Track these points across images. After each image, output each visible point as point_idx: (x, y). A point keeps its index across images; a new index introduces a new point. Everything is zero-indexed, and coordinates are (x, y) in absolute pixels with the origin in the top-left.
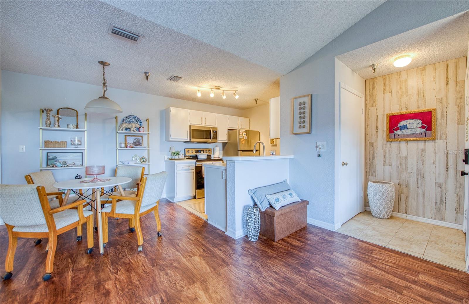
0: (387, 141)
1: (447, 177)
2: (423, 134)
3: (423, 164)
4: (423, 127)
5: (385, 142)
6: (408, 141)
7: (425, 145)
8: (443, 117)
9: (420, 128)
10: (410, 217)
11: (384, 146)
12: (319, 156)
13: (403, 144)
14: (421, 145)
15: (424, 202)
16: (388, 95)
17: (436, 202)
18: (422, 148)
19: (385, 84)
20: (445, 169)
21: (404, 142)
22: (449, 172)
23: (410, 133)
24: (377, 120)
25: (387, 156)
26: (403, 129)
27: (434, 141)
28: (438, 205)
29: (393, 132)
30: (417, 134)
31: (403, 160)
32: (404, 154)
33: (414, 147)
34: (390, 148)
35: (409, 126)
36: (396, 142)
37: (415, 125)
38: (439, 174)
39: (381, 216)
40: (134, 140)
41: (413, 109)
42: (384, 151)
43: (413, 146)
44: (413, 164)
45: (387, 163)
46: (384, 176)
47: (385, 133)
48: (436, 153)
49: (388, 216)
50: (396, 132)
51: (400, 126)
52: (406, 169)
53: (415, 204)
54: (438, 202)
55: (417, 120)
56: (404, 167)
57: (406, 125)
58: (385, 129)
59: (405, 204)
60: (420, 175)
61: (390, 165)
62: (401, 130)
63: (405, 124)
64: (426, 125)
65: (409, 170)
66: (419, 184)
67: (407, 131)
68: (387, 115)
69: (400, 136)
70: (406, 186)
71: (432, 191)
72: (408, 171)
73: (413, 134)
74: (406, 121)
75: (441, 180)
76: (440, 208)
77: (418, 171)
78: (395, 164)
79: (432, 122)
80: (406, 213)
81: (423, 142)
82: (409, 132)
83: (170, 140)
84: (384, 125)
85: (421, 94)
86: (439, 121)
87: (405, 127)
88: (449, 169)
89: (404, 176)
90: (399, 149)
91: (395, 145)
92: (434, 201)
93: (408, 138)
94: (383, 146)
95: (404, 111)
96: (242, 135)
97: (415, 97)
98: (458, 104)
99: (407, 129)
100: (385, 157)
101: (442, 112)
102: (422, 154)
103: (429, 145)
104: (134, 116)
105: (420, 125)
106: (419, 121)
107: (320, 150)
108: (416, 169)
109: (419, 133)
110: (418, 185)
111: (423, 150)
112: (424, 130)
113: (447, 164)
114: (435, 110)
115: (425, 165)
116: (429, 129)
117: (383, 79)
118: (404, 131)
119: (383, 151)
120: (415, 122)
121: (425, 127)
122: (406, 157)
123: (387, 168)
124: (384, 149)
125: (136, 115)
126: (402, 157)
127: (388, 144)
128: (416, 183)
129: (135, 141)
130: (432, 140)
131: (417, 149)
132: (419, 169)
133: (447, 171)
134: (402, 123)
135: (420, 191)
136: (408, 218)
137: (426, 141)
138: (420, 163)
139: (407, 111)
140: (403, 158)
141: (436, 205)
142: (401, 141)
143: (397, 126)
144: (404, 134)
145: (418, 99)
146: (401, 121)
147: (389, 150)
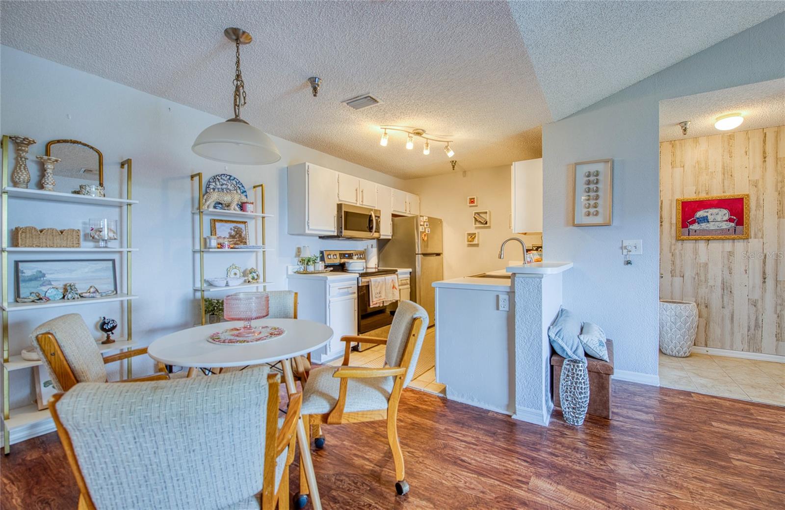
0: (677, 240)
1: (764, 290)
2: (732, 231)
3: (730, 273)
4: (731, 220)
5: (674, 241)
6: (709, 240)
7: (733, 246)
8: (758, 206)
9: (727, 221)
10: (712, 351)
11: (673, 247)
12: (629, 263)
13: (702, 245)
14: (728, 246)
15: (732, 329)
16: (678, 171)
17: (749, 327)
18: (729, 250)
19: (674, 154)
20: (762, 280)
21: (703, 241)
22: (766, 283)
23: (712, 228)
24: (661, 208)
25: (678, 262)
26: (702, 223)
27: (746, 241)
28: (752, 331)
29: (687, 227)
30: (722, 230)
31: (702, 268)
32: (703, 258)
33: (717, 248)
34: (682, 250)
35: (710, 218)
36: (690, 241)
37: (719, 217)
38: (754, 287)
40: (230, 231)
41: (717, 193)
42: (673, 255)
43: (715, 246)
44: (716, 273)
45: (678, 271)
46: (672, 293)
47: (674, 228)
49: (685, 353)
50: (691, 227)
51: (698, 218)
52: (706, 281)
53: (718, 331)
54: (752, 327)
55: (722, 210)
56: (703, 278)
57: (707, 216)
58: (674, 221)
59: (705, 332)
60: (727, 288)
61: (682, 275)
62: (699, 223)
63: (705, 214)
64: (735, 218)
65: (711, 283)
66: (725, 302)
67: (708, 225)
68: (677, 200)
69: (698, 232)
70: (706, 307)
71: (743, 311)
72: (709, 284)
73: (716, 230)
74: (706, 210)
75: (756, 295)
76: (754, 335)
77: (723, 283)
78: (689, 273)
79: (744, 214)
80: (706, 345)
81: (731, 241)
82: (711, 226)
83: (307, 232)
84: (672, 215)
85: (728, 173)
86: (753, 213)
87: (705, 219)
88: (766, 280)
89: (703, 291)
90: (696, 252)
91: (689, 246)
92: (746, 325)
93: (709, 237)
94: (671, 248)
95: (703, 196)
96: (424, 225)
97: (719, 177)
98: (779, 189)
99: (708, 222)
100: (673, 263)
101: (758, 199)
102: (729, 259)
103: (740, 245)
104: (231, 176)
105: (726, 218)
106: (725, 211)
107: (630, 253)
108: (720, 281)
109: (726, 229)
110: (723, 304)
111: (731, 254)
112: (733, 224)
113: (764, 273)
114: (748, 195)
115: (733, 274)
116: (740, 222)
117: (671, 146)
118: (704, 226)
119: (671, 254)
120: (720, 213)
121: (734, 220)
122: (707, 264)
123: (678, 280)
124: (672, 251)
125: (234, 175)
126: (700, 264)
127: (679, 244)
128: (721, 300)
129: (233, 233)
130: (744, 239)
131: (722, 252)
132: (725, 280)
133: (764, 282)
134: (700, 214)
135: (727, 312)
136: (709, 353)
137: (736, 241)
138: (726, 272)
139: (707, 197)
140: (702, 265)
141: (748, 331)
142: (698, 240)
143: (693, 217)
144: (704, 230)
145: (723, 180)
146: (700, 210)
147: (680, 253)
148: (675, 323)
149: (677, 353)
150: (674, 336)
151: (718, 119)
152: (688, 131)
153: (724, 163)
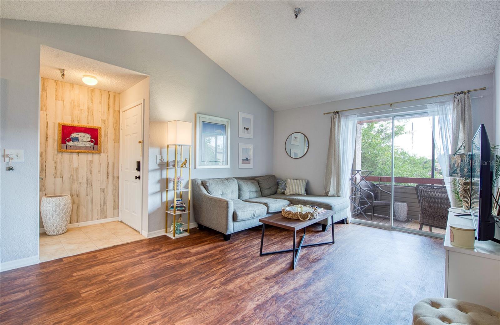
0: (59, 152)
1: (108, 183)
2: (92, 148)
3: (91, 174)
4: (91, 141)
5: (56, 152)
6: (79, 153)
7: (93, 157)
8: (105, 135)
9: (89, 142)
10: (81, 224)
11: (55, 157)
12: (10, 169)
13: (75, 156)
14: (90, 157)
15: (92, 207)
16: (60, 103)
17: (101, 205)
18: (90, 160)
19: (57, 90)
20: (107, 177)
21: (76, 154)
22: (109, 178)
23: (81, 145)
24: (47, 127)
25: (59, 167)
26: (75, 141)
27: (99, 154)
29: (65, 143)
30: (87, 147)
31: (75, 171)
32: (75, 165)
33: (84, 158)
34: (62, 159)
35: (80, 139)
36: (68, 153)
37: (85, 138)
38: (103, 181)
39: (61, 231)
41: (84, 124)
42: (55, 162)
43: (83, 157)
44: (83, 174)
45: (59, 175)
46: (55, 190)
47: (56, 143)
48: (100, 164)
49: (63, 231)
50: (68, 143)
51: (72, 138)
52: (77, 179)
53: (85, 210)
54: (102, 205)
55: (87, 134)
56: (75, 178)
57: (78, 137)
58: (56, 138)
59: (77, 213)
60: (89, 183)
61: (62, 177)
62: (73, 142)
63: (77, 136)
64: (94, 140)
65: (80, 181)
66: (88, 192)
67: (78, 143)
68: (59, 124)
69: (72, 147)
70: (77, 196)
71: (97, 196)
73: (83, 147)
74: (78, 133)
75: (104, 186)
76: (103, 209)
77: (87, 180)
78: (66, 175)
79: (99, 138)
80: (78, 222)
81: (91, 154)
82: (80, 144)
84: (55, 134)
85: (90, 112)
86: (103, 138)
87: (77, 139)
89: (75, 186)
90: (71, 160)
91: (66, 156)
92: (99, 204)
93: (79, 151)
95: (76, 124)
97: (86, 113)
98: (115, 127)
99: (79, 141)
100: (56, 168)
101: (105, 131)
102: (90, 165)
103: (96, 156)
105: (89, 139)
106: (88, 136)
107: (12, 161)
108: (85, 179)
109: (89, 146)
111: (91, 162)
112: (92, 144)
113: (108, 173)
114: (100, 128)
115: (92, 174)
116: (96, 143)
117: (55, 84)
118: (76, 143)
119: (54, 162)
120: (86, 136)
121: (94, 141)
122: (77, 168)
123: (59, 180)
124: (55, 159)
126: (74, 168)
127: (60, 155)
128: (86, 191)
130: (98, 153)
131: (87, 161)
132: (88, 178)
134: (74, 135)
135: (89, 198)
136: (79, 226)
137: (94, 154)
138: (89, 173)
139: (78, 124)
140: (75, 169)
141: (100, 207)
142: (73, 152)
143: (70, 137)
144: (76, 146)
145: (88, 116)
146: (73, 133)
147: (60, 161)
148: (55, 212)
149: (57, 233)
150: (55, 221)
151: (84, 76)
152: (65, 76)
153: (88, 106)
